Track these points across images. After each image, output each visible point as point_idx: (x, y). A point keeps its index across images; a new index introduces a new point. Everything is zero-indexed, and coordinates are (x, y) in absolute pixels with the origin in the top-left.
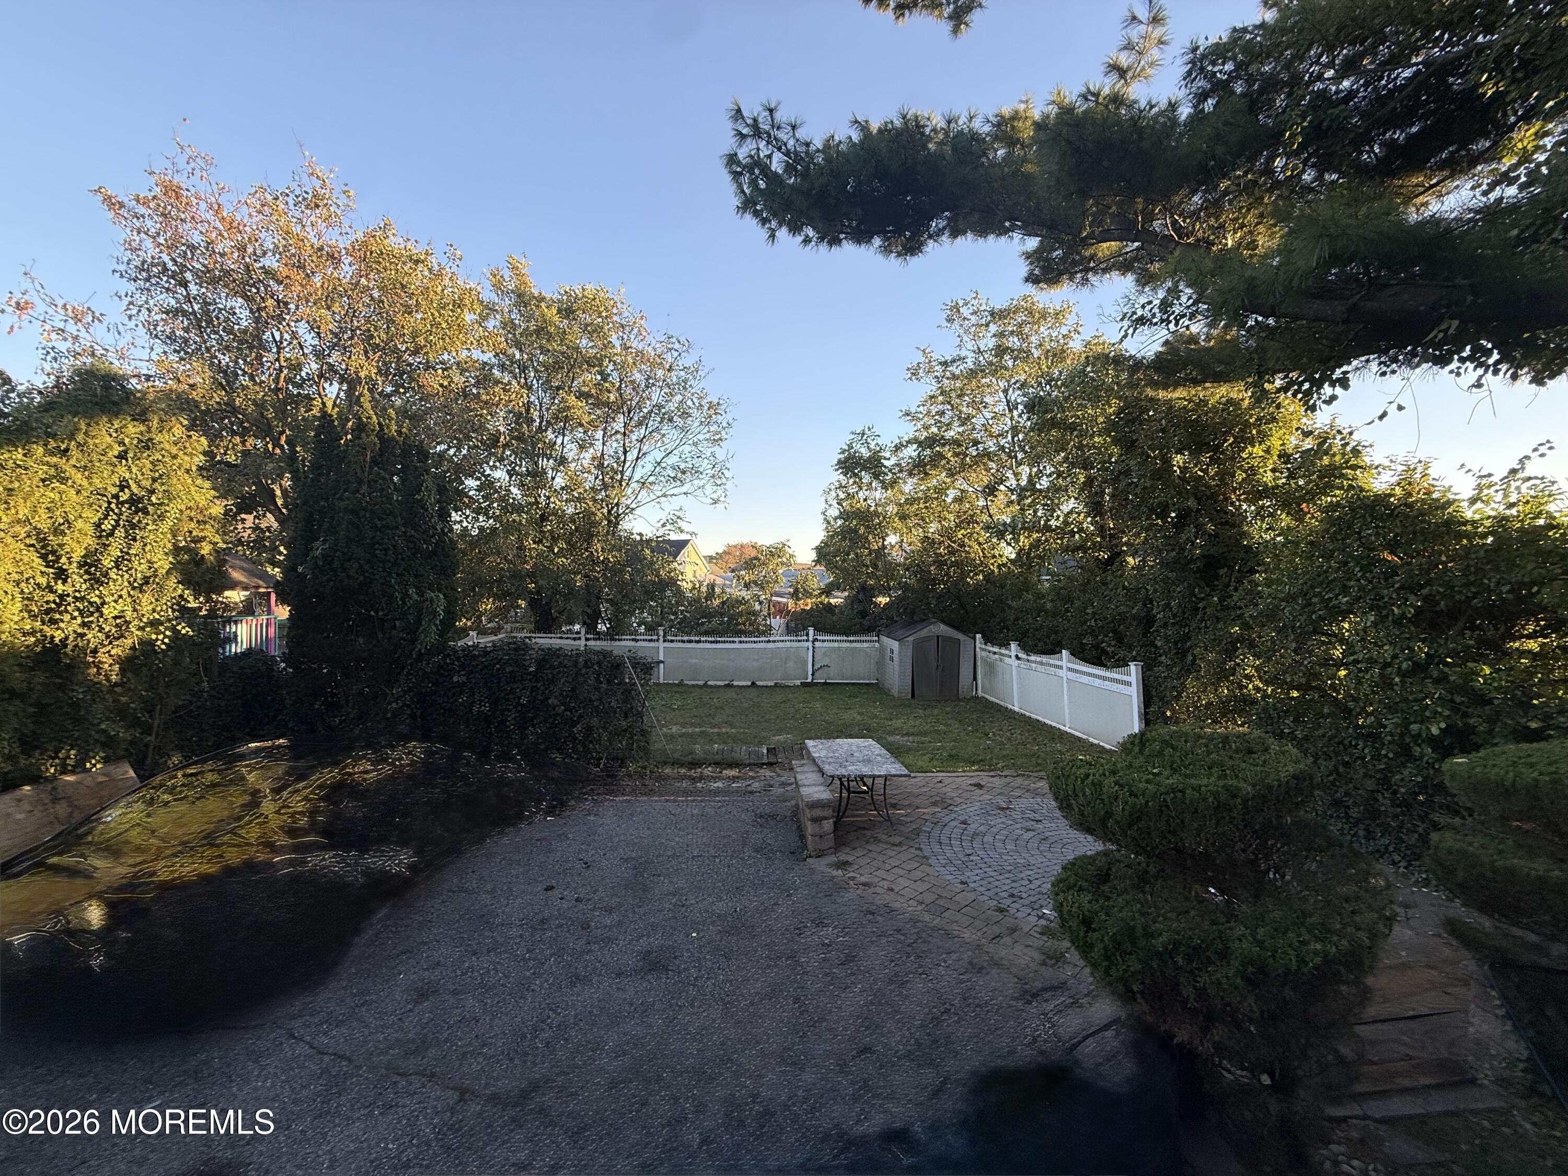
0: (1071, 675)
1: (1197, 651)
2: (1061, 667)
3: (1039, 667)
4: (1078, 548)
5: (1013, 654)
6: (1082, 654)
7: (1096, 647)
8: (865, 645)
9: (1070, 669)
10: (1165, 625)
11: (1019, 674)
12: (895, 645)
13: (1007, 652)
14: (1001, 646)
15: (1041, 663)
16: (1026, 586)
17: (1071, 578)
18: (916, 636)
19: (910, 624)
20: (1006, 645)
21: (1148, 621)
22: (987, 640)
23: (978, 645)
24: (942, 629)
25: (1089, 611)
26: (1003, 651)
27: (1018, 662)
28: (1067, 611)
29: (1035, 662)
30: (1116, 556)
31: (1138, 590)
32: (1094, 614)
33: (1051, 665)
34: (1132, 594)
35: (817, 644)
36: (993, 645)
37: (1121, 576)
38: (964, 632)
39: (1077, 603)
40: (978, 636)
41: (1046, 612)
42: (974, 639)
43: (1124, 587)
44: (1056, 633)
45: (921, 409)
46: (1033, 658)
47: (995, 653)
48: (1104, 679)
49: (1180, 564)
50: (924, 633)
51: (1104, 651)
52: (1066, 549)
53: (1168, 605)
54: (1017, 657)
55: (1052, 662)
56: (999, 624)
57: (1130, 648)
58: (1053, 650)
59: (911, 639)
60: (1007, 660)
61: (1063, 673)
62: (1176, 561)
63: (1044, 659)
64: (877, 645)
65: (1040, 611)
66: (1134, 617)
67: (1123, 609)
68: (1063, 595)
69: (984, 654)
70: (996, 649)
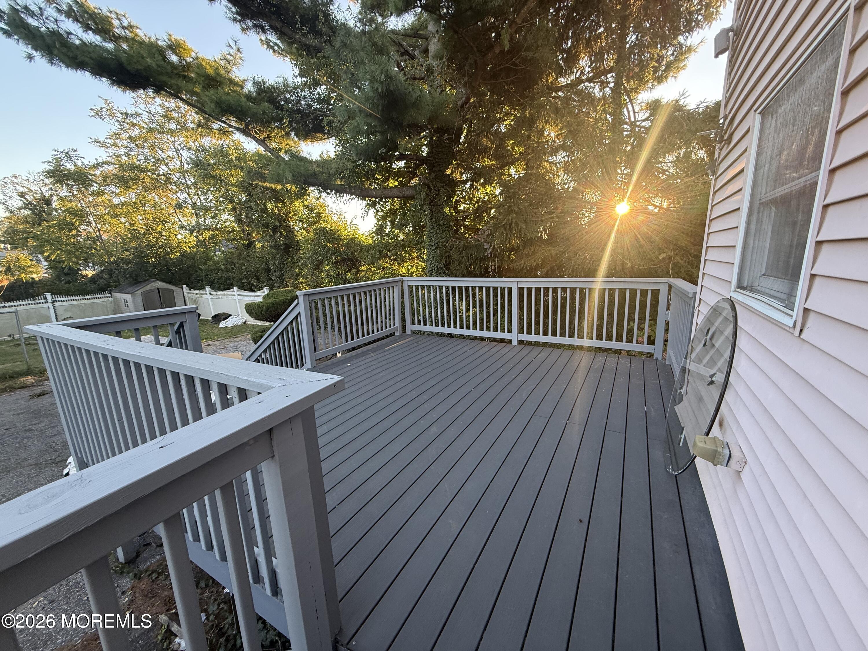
0: (240, 298)
1: (287, 280)
2: (234, 295)
3: (224, 297)
4: (234, 239)
5: (208, 292)
6: (242, 287)
7: (249, 283)
8: (101, 300)
9: (239, 295)
10: (275, 271)
11: (212, 301)
12: (128, 297)
13: (204, 292)
14: (200, 289)
15: (224, 295)
16: (207, 258)
17: (232, 254)
18: (143, 290)
19: (135, 284)
20: (203, 288)
21: (268, 270)
22: (190, 287)
23: (184, 290)
24: (160, 284)
25: (243, 268)
26: (202, 292)
27: (211, 296)
28: (233, 269)
29: (221, 295)
30: (251, 244)
31: (263, 258)
32: (246, 269)
33: (229, 295)
34: (260, 259)
35: (56, 304)
36: (195, 290)
37: (255, 252)
38: (174, 285)
39: (237, 265)
40: (184, 286)
41: (222, 270)
42: (182, 288)
43: (257, 257)
44: (230, 279)
45: (109, 140)
46: (219, 293)
47: (197, 294)
48: (255, 296)
49: (276, 246)
50: (149, 287)
51: (252, 285)
52: (228, 240)
53: (274, 263)
54: (210, 294)
55: (229, 293)
56: (196, 278)
57: (263, 282)
58: (229, 287)
59: (139, 292)
60: (205, 296)
61: (235, 297)
62: (275, 246)
63: (225, 292)
64: (110, 299)
65: (218, 270)
66: (263, 269)
67: (258, 266)
68: (229, 261)
69: (190, 295)
70: (197, 292)
